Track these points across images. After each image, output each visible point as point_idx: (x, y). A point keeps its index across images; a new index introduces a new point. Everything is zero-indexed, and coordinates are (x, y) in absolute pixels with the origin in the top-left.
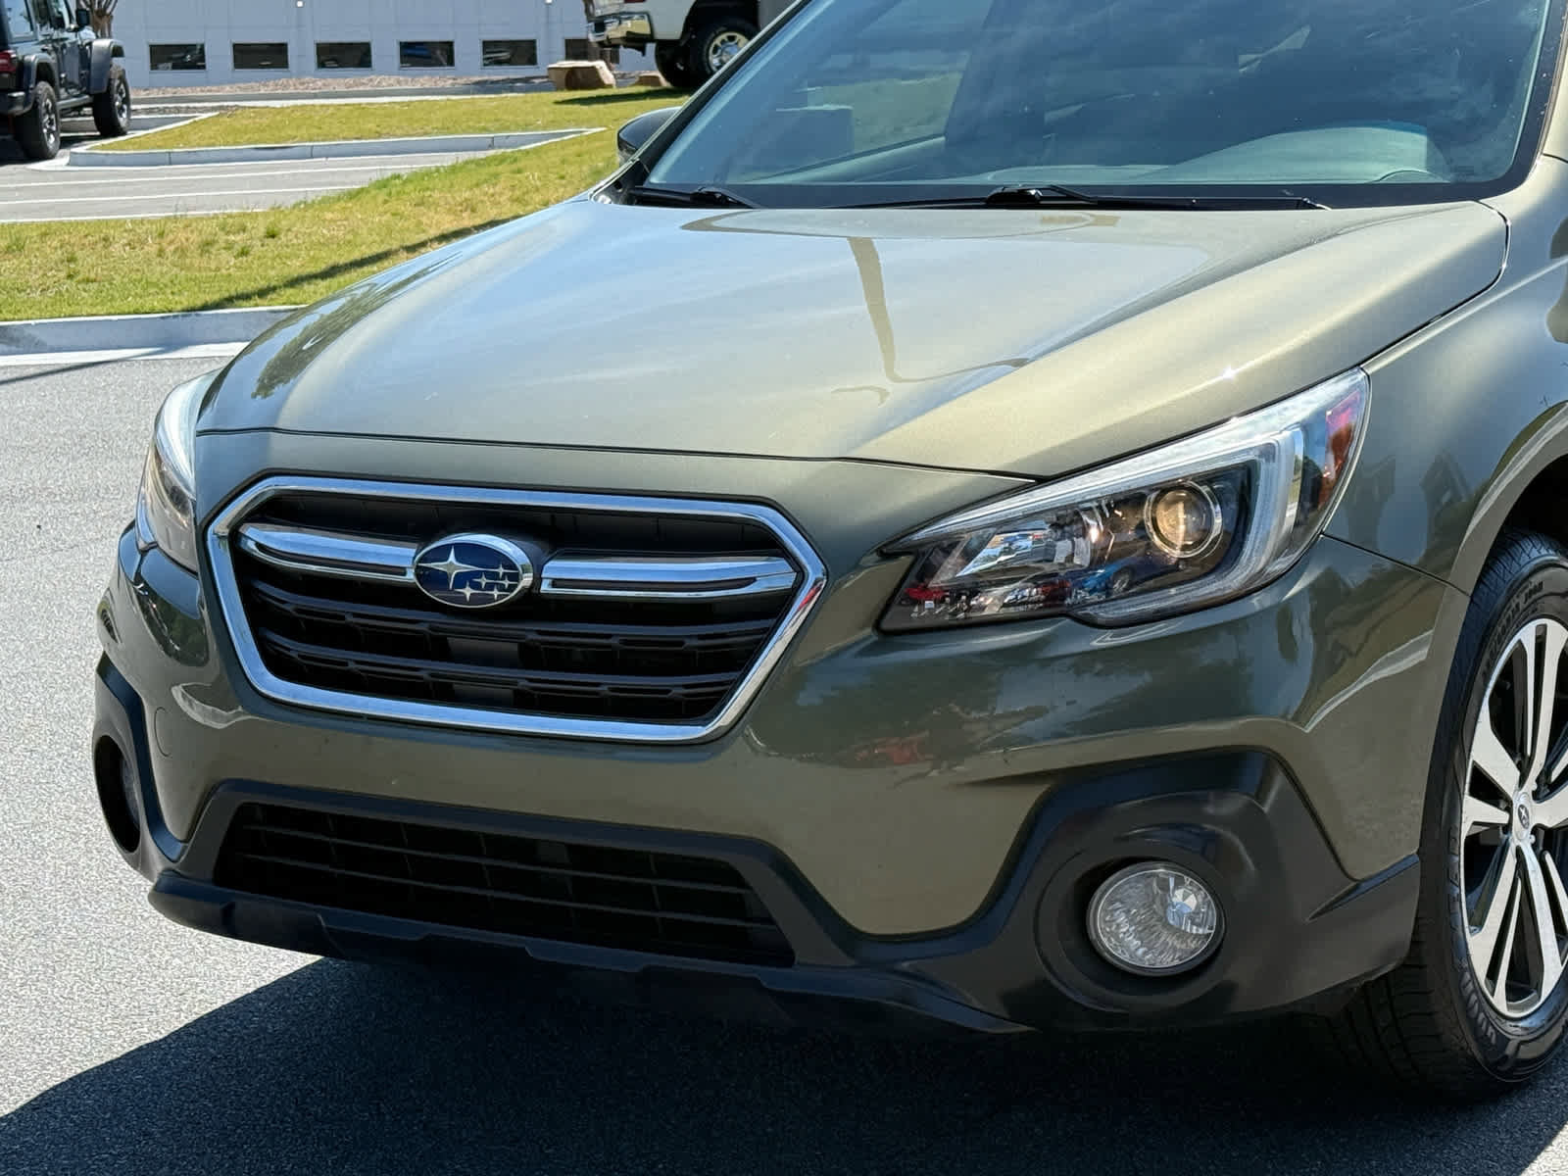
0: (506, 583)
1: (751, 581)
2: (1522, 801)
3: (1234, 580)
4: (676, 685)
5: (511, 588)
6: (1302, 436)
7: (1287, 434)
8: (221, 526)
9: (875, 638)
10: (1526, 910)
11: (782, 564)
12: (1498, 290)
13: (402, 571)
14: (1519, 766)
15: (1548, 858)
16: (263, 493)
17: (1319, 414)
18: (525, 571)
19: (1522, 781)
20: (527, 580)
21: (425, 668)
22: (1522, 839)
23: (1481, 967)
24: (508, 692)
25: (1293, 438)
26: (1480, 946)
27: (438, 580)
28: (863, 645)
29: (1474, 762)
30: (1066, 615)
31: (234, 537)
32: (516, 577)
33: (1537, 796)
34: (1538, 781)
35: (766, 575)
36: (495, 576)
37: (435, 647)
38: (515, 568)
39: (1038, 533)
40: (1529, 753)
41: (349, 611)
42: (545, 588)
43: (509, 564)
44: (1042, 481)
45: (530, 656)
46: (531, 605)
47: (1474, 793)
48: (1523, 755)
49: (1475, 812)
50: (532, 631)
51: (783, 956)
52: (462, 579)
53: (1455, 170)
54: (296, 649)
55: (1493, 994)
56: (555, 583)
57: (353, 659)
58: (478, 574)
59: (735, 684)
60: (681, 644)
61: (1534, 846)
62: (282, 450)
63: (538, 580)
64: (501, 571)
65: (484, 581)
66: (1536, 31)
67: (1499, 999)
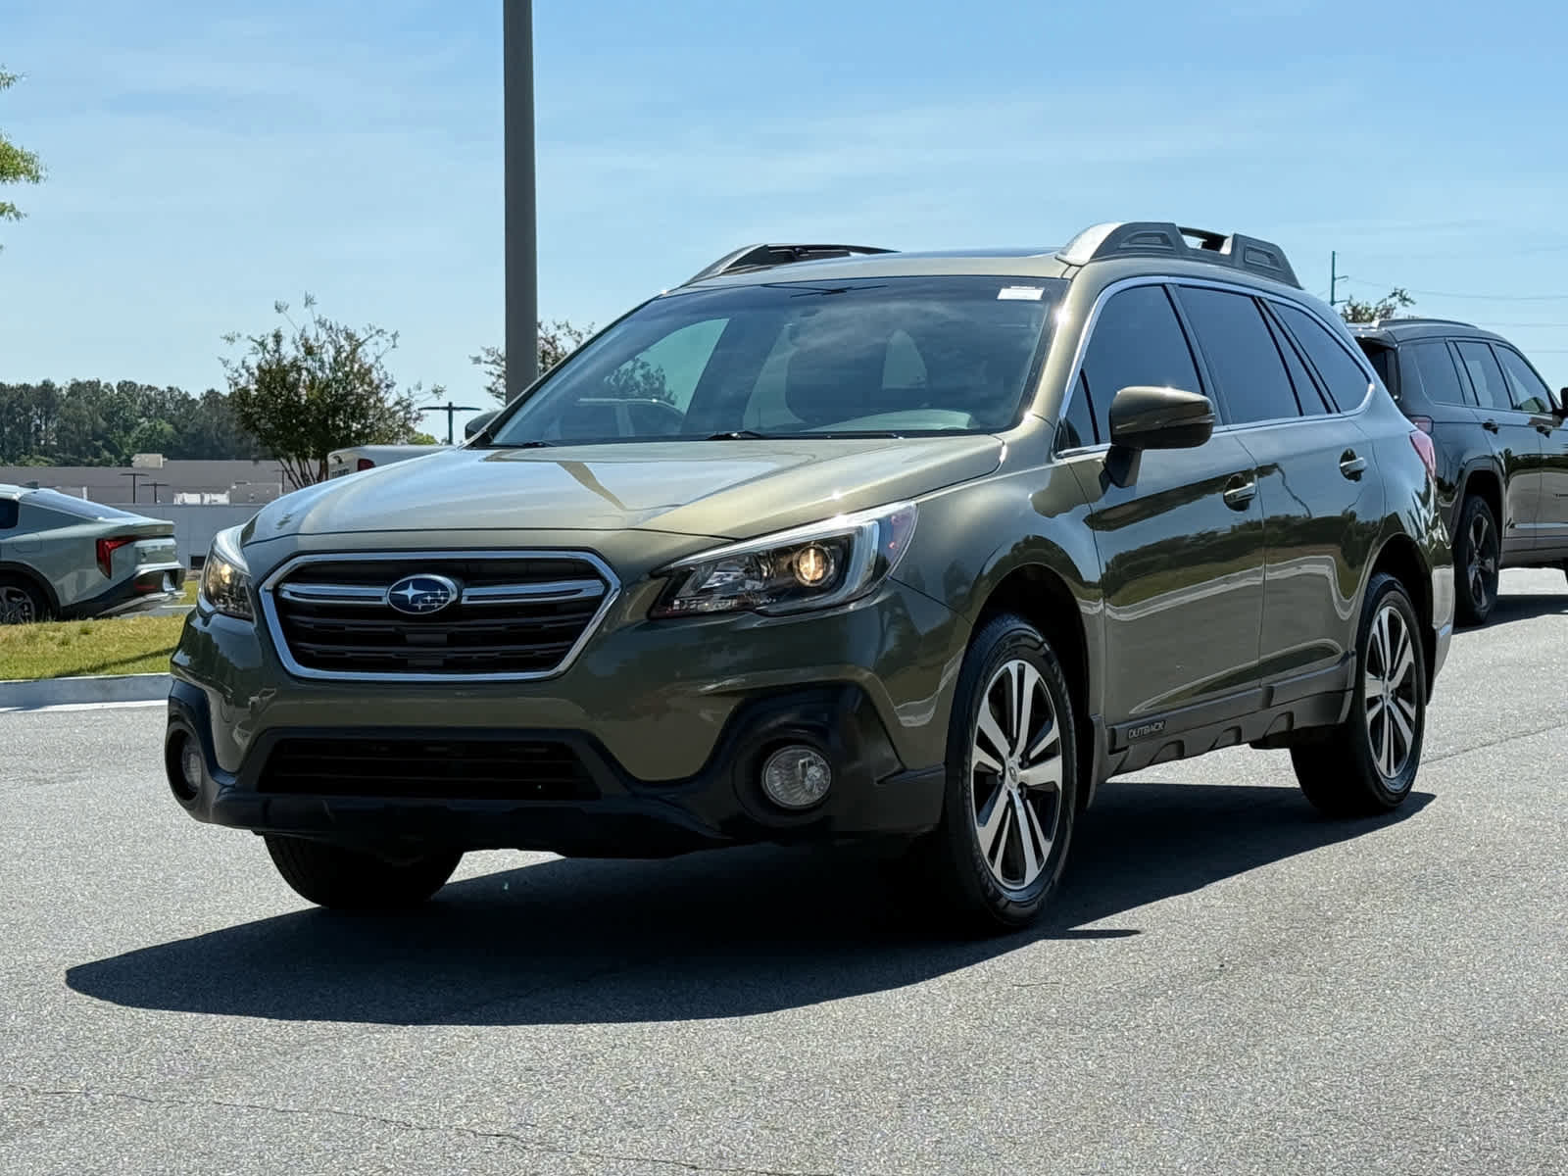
0: (442, 598)
1: (580, 591)
2: (1012, 765)
3: (839, 596)
4: (539, 649)
5: (445, 601)
6: (878, 526)
7: (871, 523)
8: (269, 584)
9: (646, 621)
10: (1014, 824)
11: (598, 582)
12: (996, 475)
13: (380, 598)
14: (1010, 743)
15: (1028, 802)
16: (296, 564)
17: (889, 517)
18: (453, 592)
19: (1011, 754)
20: (453, 597)
21: (393, 651)
22: (1010, 785)
23: (985, 849)
24: (440, 662)
25: (874, 525)
26: (985, 835)
27: (402, 601)
28: (636, 625)
29: (979, 728)
30: (751, 610)
31: (276, 591)
32: (447, 595)
33: (1022, 766)
34: (1022, 756)
35: (589, 588)
36: (436, 595)
37: (397, 639)
38: (447, 590)
39: (736, 573)
40: (1015, 736)
41: (349, 624)
42: (464, 601)
43: (442, 587)
44: (738, 541)
45: (454, 640)
46: (455, 611)
47: (978, 744)
48: (1012, 736)
49: (979, 756)
50: (455, 627)
51: (596, 795)
52: (416, 598)
53: (981, 423)
54: (312, 648)
55: (993, 866)
56: (470, 598)
57: (350, 650)
58: (426, 595)
59: (569, 648)
60: (540, 627)
61: (1021, 795)
62: (304, 543)
63: (460, 597)
64: (439, 592)
65: (429, 598)
66: (1030, 352)
67: (997, 870)
